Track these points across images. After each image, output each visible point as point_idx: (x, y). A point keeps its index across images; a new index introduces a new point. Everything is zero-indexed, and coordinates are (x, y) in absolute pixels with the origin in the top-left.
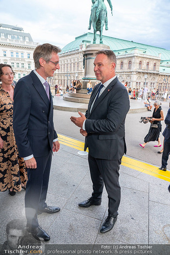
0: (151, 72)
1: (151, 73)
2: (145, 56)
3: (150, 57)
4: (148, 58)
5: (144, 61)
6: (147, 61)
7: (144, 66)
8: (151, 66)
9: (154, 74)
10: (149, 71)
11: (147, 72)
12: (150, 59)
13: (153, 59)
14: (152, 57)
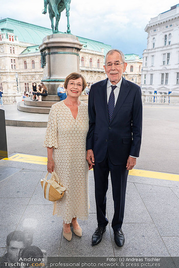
0: (95, 70)
1: (95, 72)
2: (87, 51)
3: (92, 52)
4: (90, 54)
5: (87, 57)
6: (90, 56)
7: (87, 63)
8: (95, 63)
9: (99, 72)
10: (93, 70)
11: (91, 70)
12: (93, 54)
13: (96, 55)
14: (94, 53)
